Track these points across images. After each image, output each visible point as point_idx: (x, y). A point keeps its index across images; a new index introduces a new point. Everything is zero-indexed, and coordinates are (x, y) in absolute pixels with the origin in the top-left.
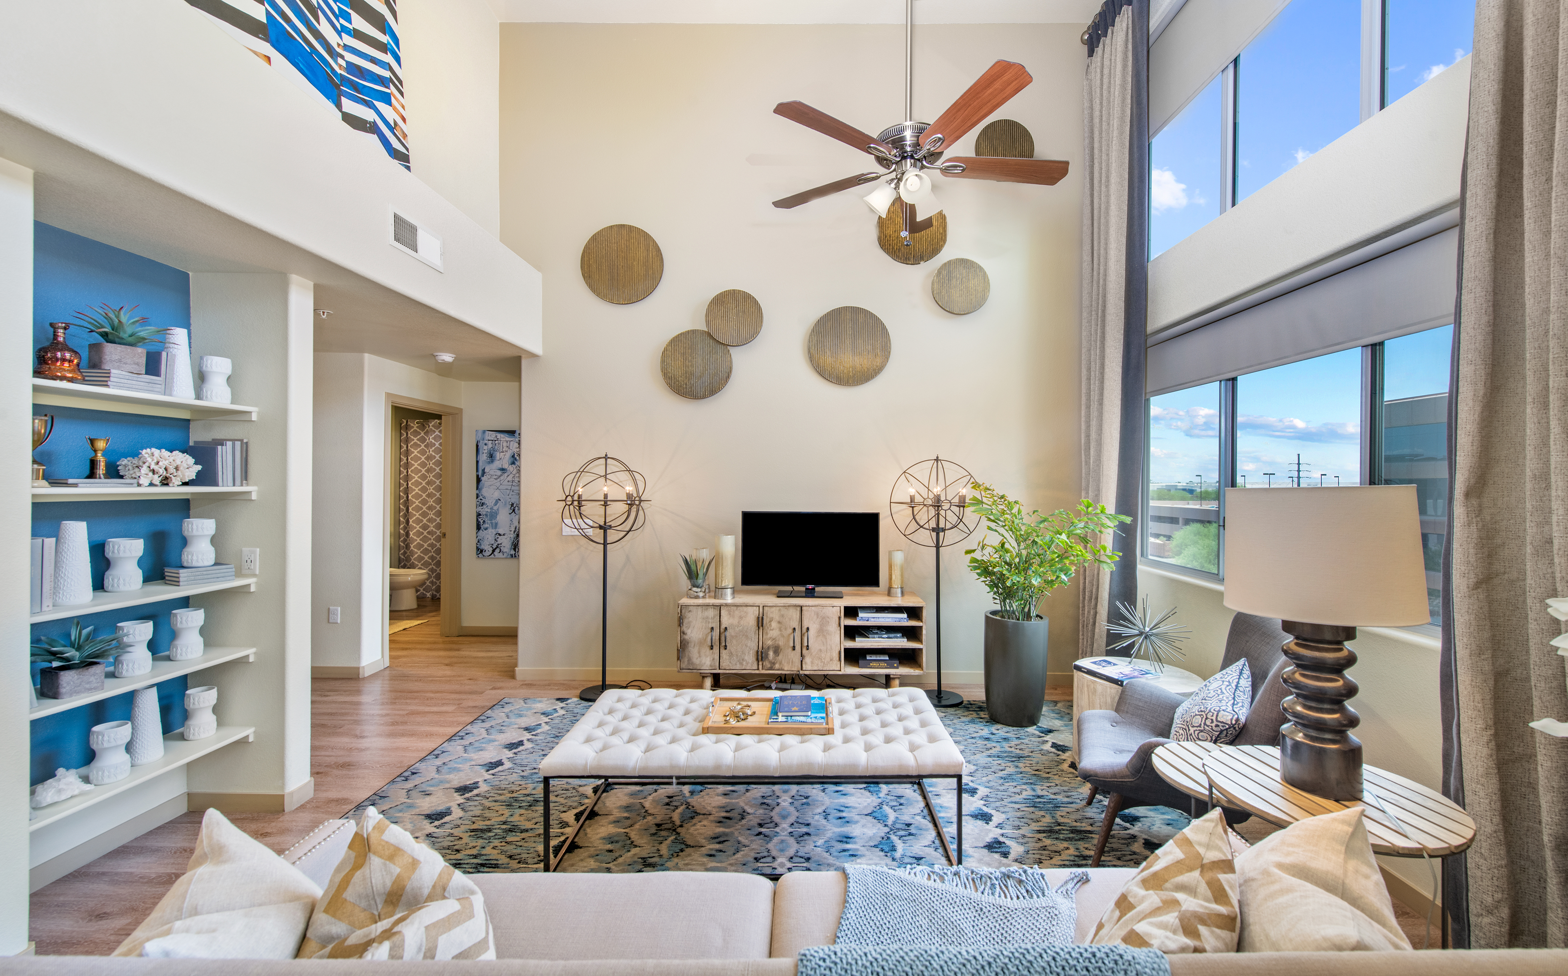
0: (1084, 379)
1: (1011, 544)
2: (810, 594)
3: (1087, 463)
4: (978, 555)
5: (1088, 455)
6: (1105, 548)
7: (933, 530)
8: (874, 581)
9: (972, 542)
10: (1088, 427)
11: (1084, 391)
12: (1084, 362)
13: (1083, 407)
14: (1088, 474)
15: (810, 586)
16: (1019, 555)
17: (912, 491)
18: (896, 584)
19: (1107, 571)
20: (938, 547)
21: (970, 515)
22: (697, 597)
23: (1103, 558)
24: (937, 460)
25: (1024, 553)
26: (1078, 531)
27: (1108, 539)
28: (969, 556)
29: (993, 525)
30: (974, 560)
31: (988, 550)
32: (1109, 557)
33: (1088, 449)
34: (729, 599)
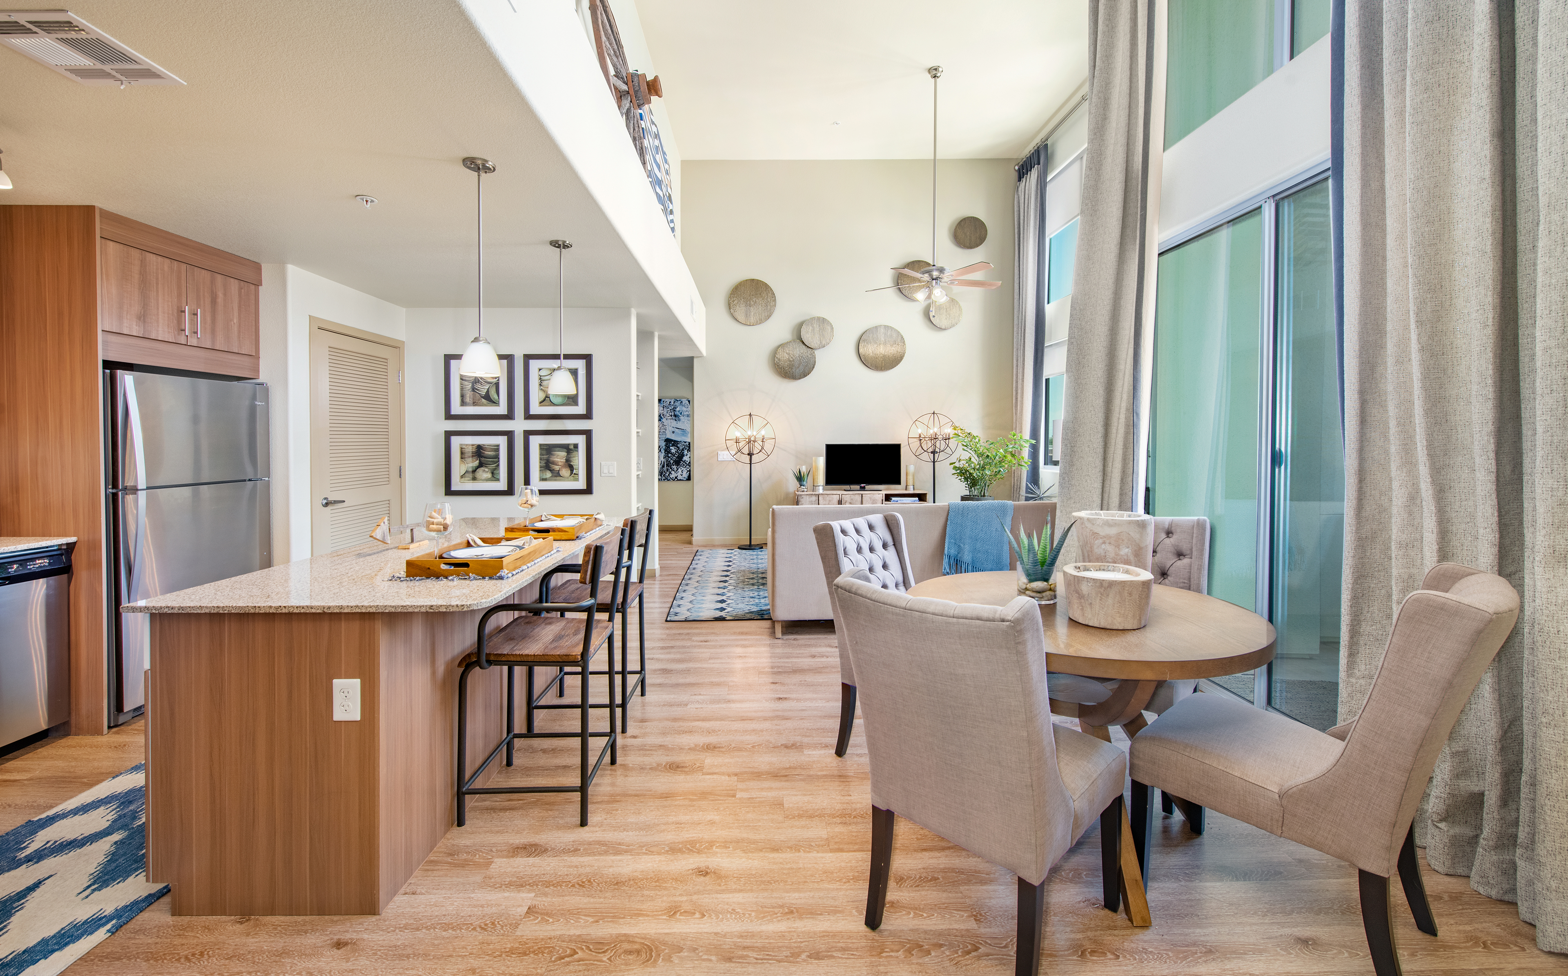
0: (1015, 366)
1: (975, 460)
2: (863, 489)
3: (1016, 414)
4: (957, 465)
5: (1016, 410)
6: (1023, 458)
7: (932, 452)
8: (898, 481)
9: (953, 459)
10: (1017, 393)
11: (1015, 373)
12: (1015, 356)
13: (1014, 382)
14: (1016, 420)
15: (863, 485)
16: (979, 464)
17: (920, 431)
18: (910, 482)
19: (1025, 471)
20: (934, 462)
21: (953, 443)
22: (803, 491)
23: (1023, 464)
24: (934, 413)
25: (982, 462)
26: (1010, 450)
27: (1026, 453)
28: (952, 466)
29: (965, 448)
30: (955, 468)
31: (962, 462)
32: (1025, 463)
33: (1016, 406)
34: (821, 491)
